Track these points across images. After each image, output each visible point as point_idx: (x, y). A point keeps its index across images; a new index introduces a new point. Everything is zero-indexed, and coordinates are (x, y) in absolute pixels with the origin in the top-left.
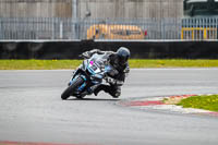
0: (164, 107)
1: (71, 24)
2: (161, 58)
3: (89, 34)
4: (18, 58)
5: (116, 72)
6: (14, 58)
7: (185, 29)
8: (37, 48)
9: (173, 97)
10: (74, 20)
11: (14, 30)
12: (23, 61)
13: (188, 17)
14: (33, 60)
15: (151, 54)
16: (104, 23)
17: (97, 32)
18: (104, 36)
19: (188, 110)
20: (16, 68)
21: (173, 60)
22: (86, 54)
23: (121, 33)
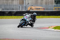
0: (49, 29)
1: (23, 6)
2: (48, 15)
3: (29, 9)
4: (9, 16)
5: (33, 20)
6: (8, 16)
7: (55, 7)
8: (14, 13)
9: (52, 26)
10: (24, 5)
11: (8, 8)
12: (10, 17)
13: (55, 4)
14: (13, 16)
15: (46, 15)
16: (33, 6)
17: (31, 8)
18: (32, 10)
19: (56, 30)
20: (8, 18)
21: (52, 16)
22: (24, 15)
23: (37, 9)
